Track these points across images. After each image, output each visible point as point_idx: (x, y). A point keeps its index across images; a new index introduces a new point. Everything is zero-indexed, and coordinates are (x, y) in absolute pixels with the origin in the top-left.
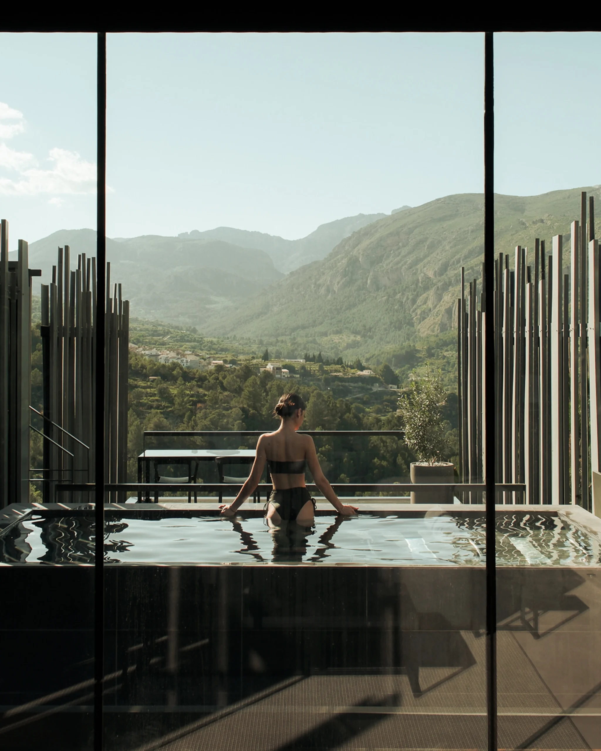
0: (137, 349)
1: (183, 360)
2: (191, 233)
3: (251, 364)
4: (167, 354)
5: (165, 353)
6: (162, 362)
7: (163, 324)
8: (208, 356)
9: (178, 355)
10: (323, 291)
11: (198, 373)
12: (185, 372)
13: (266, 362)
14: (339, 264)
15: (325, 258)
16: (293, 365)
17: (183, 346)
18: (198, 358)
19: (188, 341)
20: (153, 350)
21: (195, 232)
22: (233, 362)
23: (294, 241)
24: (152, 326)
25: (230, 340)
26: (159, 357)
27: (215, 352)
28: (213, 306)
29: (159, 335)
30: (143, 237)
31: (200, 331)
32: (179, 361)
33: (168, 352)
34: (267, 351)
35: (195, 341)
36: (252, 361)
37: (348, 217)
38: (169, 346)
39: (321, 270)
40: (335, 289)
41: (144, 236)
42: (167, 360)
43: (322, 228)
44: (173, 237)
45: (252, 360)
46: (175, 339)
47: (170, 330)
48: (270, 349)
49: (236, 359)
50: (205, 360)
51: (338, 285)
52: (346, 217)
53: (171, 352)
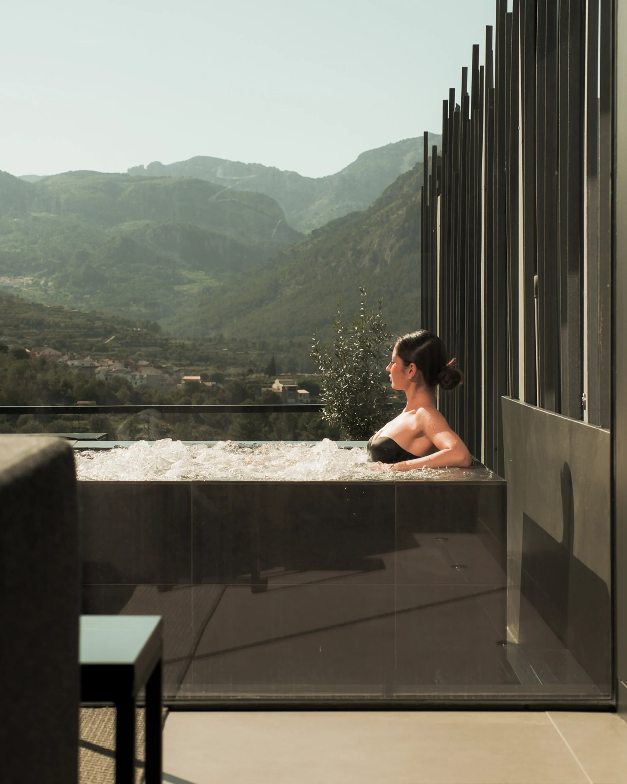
0: (59, 357)
1: (136, 375)
2: (148, 167)
3: (247, 381)
4: (109, 366)
5: (106, 364)
6: (101, 377)
7: (103, 316)
8: (176, 369)
9: (127, 367)
10: (366, 260)
11: (157, 395)
12: (137, 394)
13: (272, 377)
14: (393, 217)
15: (370, 207)
16: (317, 383)
17: (135, 353)
18: (160, 372)
19: (146, 345)
20: (86, 359)
21: (155, 165)
22: (217, 378)
23: (319, 179)
24: (85, 320)
25: (214, 343)
26: (97, 370)
27: (188, 362)
28: (186, 287)
29: (96, 335)
30: (70, 174)
31: (165, 328)
32: (129, 378)
33: (110, 362)
34: (273, 360)
35: (155, 345)
36: (248, 377)
37: (408, 139)
38: (113, 353)
39: (364, 227)
40: (386, 258)
41: (71, 172)
42: (108, 373)
43: (365, 157)
44: (119, 174)
45: (248, 375)
46: (123, 341)
47: (116, 326)
48: (281, 357)
49: (222, 372)
50: (171, 374)
51: (391, 251)
52: (405, 138)
53: (116, 361)
